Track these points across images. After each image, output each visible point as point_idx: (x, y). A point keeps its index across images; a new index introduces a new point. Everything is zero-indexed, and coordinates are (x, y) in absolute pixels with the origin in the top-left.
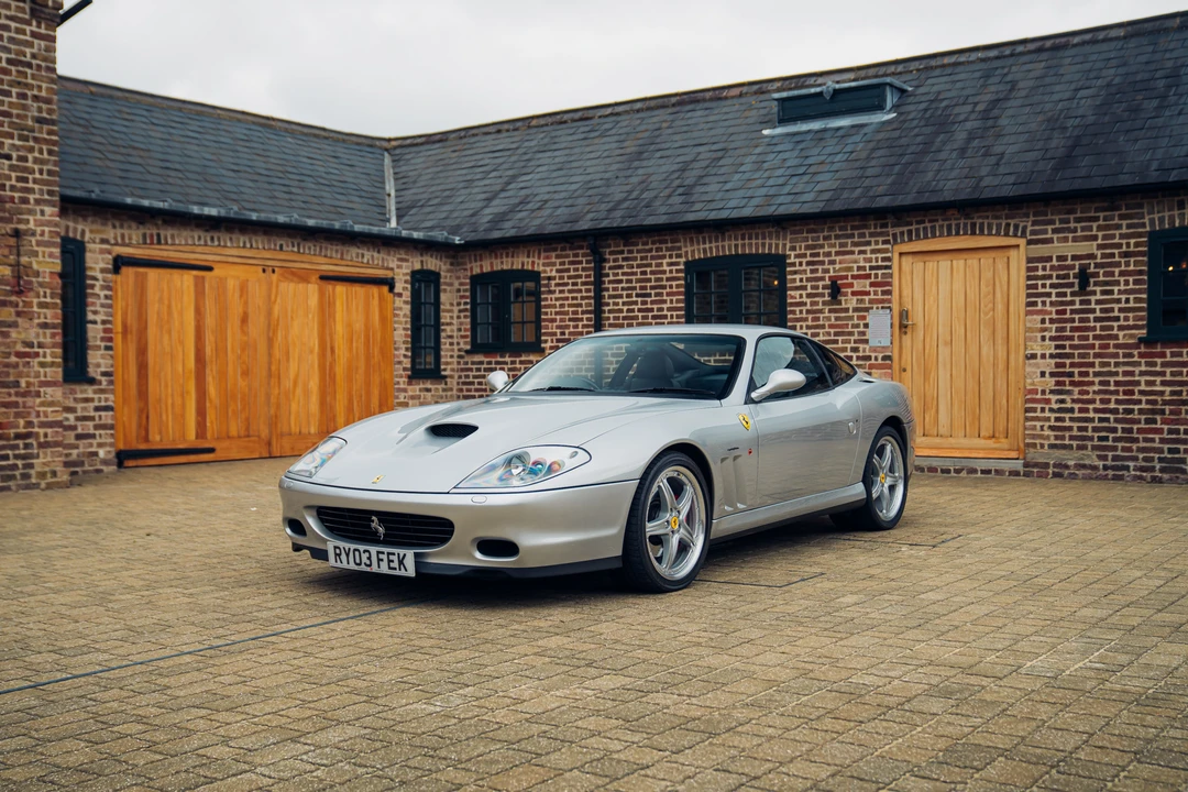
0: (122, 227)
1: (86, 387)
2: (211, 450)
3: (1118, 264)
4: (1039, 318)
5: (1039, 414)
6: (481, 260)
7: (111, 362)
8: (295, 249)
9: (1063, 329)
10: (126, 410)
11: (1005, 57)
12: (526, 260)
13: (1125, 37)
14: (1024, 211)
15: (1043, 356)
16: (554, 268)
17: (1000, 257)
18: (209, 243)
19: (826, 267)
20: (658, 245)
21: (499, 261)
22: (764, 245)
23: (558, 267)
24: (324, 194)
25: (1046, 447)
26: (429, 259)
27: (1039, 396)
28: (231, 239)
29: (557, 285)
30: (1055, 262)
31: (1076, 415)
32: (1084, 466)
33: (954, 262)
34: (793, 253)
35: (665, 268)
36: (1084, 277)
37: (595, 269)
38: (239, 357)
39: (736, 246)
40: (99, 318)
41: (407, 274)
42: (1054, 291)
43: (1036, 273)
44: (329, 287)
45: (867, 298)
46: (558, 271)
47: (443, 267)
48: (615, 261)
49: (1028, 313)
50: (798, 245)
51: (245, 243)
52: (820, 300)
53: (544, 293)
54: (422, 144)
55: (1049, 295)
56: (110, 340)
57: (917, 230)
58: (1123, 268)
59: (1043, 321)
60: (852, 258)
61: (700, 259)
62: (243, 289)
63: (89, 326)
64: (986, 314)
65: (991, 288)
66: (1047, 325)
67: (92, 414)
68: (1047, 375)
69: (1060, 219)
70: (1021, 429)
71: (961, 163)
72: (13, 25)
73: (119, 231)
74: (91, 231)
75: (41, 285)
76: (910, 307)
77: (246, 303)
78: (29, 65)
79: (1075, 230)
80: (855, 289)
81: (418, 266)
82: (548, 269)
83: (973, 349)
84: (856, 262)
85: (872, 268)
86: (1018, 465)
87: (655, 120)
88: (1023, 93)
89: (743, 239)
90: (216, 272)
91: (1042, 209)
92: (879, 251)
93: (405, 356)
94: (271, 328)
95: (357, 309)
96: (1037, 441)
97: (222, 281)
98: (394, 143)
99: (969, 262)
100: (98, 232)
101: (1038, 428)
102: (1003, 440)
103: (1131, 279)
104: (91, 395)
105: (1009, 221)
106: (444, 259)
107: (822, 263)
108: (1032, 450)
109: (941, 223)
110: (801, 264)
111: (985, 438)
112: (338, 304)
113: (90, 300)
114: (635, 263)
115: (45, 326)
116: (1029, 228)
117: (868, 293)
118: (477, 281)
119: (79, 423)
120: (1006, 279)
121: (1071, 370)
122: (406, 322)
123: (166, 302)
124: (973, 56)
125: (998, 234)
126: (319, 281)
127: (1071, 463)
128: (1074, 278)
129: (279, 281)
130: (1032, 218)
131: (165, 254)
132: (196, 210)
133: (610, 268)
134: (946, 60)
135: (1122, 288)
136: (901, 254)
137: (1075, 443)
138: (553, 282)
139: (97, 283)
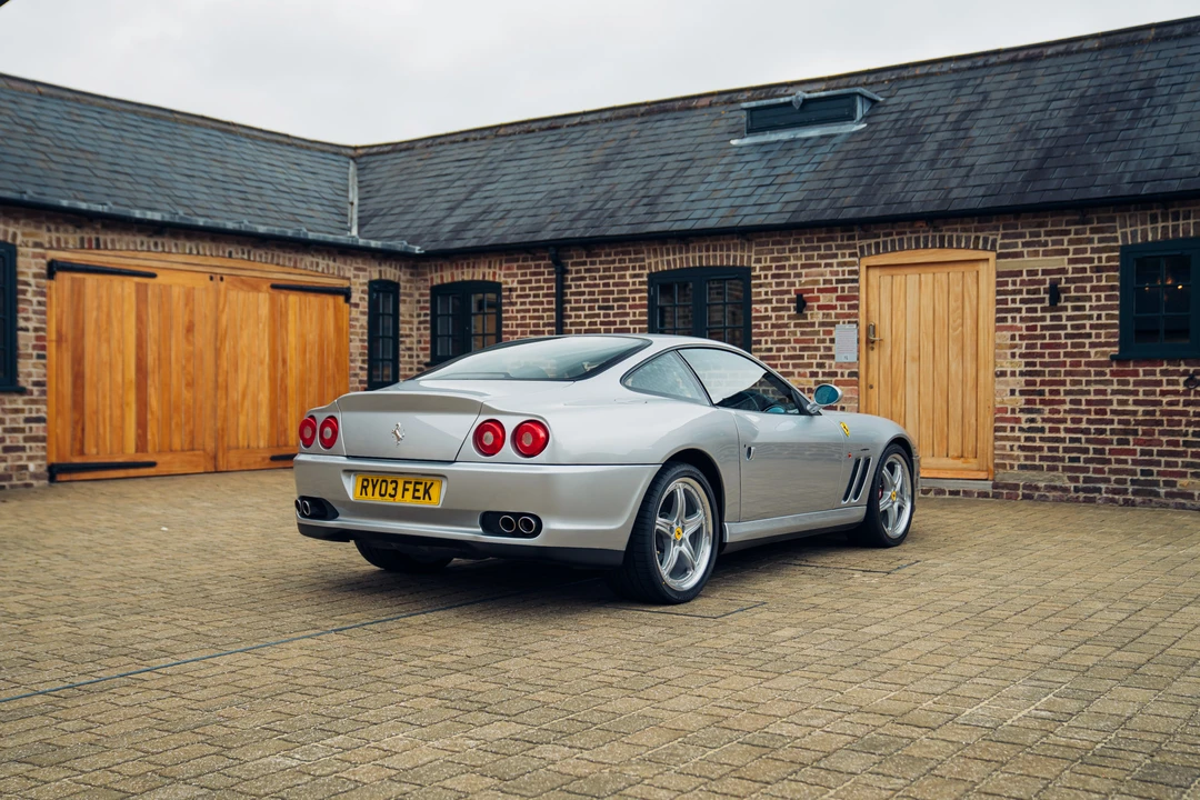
0: (57, 230)
1: (15, 397)
2: (152, 464)
3: (1090, 279)
4: (1009, 334)
5: (1008, 434)
6: (442, 271)
7: (43, 371)
8: (246, 256)
9: (1033, 346)
10: (59, 421)
11: (978, 68)
12: (487, 270)
13: (1099, 49)
14: (994, 223)
15: (1013, 374)
16: (516, 280)
17: (969, 270)
18: (152, 248)
19: (792, 280)
20: (621, 257)
21: (460, 271)
22: (728, 257)
23: (520, 278)
24: (284, 202)
25: (1016, 468)
26: (388, 269)
27: (1009, 415)
28: (176, 245)
29: (518, 296)
30: (1025, 277)
31: (1047, 435)
32: (1055, 488)
33: (923, 276)
34: (758, 266)
35: (628, 280)
36: (1055, 293)
37: (556, 280)
38: (184, 368)
39: (700, 258)
40: (31, 325)
41: (364, 284)
42: (1024, 307)
43: (1006, 288)
44: (281, 296)
45: (833, 312)
46: (520, 282)
47: (403, 278)
48: (577, 272)
49: (998, 329)
50: (763, 257)
51: (191, 250)
52: (785, 314)
53: (505, 304)
54: (388, 153)
55: (1019, 310)
56: (43, 348)
57: (885, 243)
58: (1095, 283)
59: (1013, 337)
60: (818, 271)
61: (663, 271)
62: (189, 296)
63: (20, 333)
64: (955, 330)
65: (959, 303)
66: (1017, 341)
67: (22, 425)
68: (1017, 393)
69: (1030, 233)
70: (990, 449)
71: (930, 174)
73: (54, 235)
74: (24, 234)
76: (877, 323)
77: (192, 311)
79: (1046, 244)
80: (821, 303)
81: (376, 276)
82: (509, 280)
83: (942, 366)
84: (822, 275)
85: (838, 281)
86: (987, 486)
87: (623, 129)
88: (995, 104)
89: (707, 250)
90: (162, 279)
91: (1012, 221)
92: (845, 264)
93: (361, 368)
94: (219, 338)
95: (311, 319)
96: (1007, 462)
97: (166, 289)
98: (360, 152)
99: (938, 276)
100: (31, 235)
101: (1008, 448)
102: (972, 460)
103: (1103, 295)
104: (20, 406)
105: (979, 234)
106: (403, 269)
107: (788, 276)
108: (1001, 471)
109: (909, 235)
110: (766, 277)
111: (954, 458)
112: (291, 313)
113: (21, 306)
114: (597, 275)
116: (999, 242)
117: (834, 307)
118: (438, 292)
119: (7, 435)
120: (975, 293)
121: (1042, 388)
122: (363, 334)
123: (105, 309)
124: (946, 67)
125: (967, 247)
126: (271, 291)
127: (1042, 484)
128: (1045, 293)
129: (227, 289)
130: (1001, 231)
131: (104, 259)
132: (138, 214)
133: (572, 280)
134: (918, 71)
135: (1094, 303)
136: (868, 267)
137: (1045, 464)
138: (514, 294)
139: (29, 289)
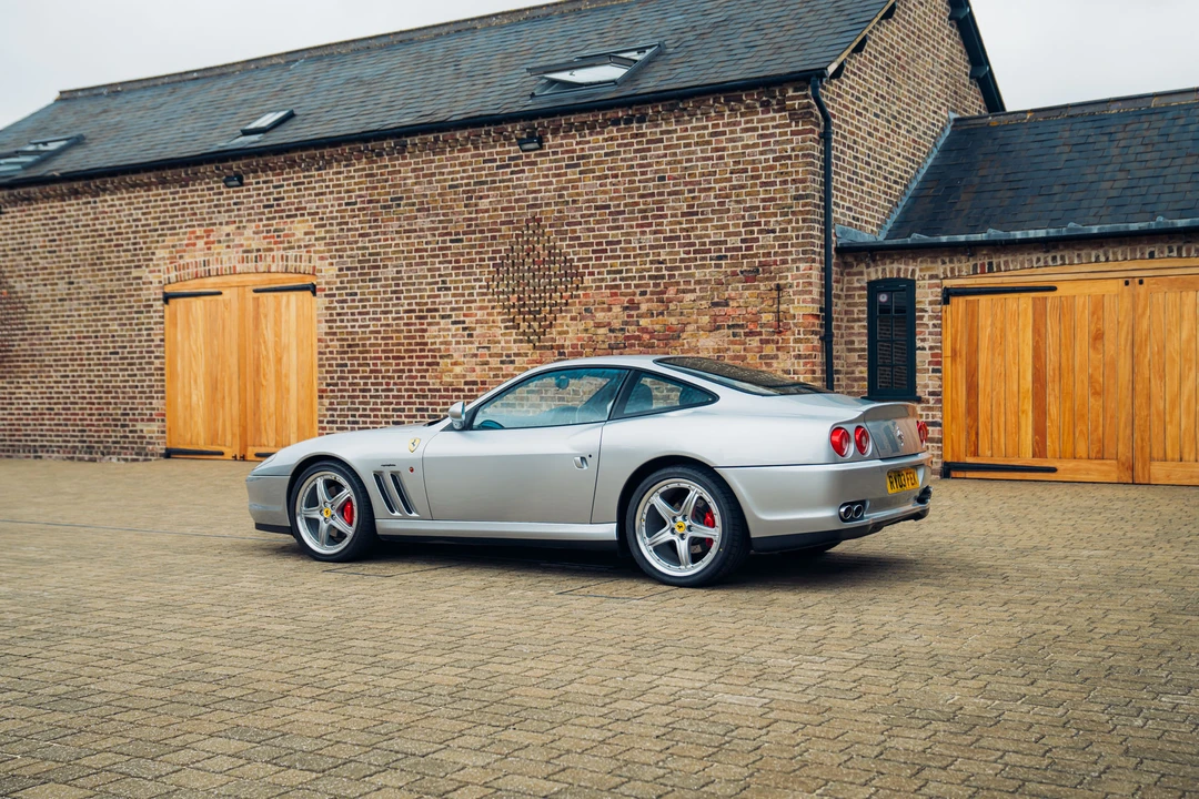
0: (951, 261)
7: (939, 383)
8: (1175, 254)
10: (954, 426)
18: (1050, 263)
28: (1079, 256)
38: (1091, 376)
40: (927, 345)
56: (939, 363)
62: (1098, 306)
63: (918, 352)
72: (778, 131)
73: (948, 266)
74: (921, 270)
75: (795, 325)
77: (1100, 320)
78: (789, 157)
90: (1063, 290)
94: (1137, 344)
97: (1069, 300)
100: (928, 269)
113: (918, 330)
115: (799, 357)
123: (999, 325)
129: (1148, 292)
131: (999, 280)
139: (926, 315)
